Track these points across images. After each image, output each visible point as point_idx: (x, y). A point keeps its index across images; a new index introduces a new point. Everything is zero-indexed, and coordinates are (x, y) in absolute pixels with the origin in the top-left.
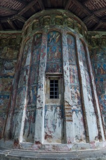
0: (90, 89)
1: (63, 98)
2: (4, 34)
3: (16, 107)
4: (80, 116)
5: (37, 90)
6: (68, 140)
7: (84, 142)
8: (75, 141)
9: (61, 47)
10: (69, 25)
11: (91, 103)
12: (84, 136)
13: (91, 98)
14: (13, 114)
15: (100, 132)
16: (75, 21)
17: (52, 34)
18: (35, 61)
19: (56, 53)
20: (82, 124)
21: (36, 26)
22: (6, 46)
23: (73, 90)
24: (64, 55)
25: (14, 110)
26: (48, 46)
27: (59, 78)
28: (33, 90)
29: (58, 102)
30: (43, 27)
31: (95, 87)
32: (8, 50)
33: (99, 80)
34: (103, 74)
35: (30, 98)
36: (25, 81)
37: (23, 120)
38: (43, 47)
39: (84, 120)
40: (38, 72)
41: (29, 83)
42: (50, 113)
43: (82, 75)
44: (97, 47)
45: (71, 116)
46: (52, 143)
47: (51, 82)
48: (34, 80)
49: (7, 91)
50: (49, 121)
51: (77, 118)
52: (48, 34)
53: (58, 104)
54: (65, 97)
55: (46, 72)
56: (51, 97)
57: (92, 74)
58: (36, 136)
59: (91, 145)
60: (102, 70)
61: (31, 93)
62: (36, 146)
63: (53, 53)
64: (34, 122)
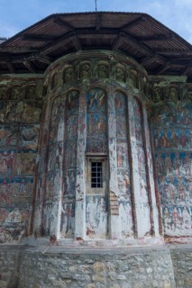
0: (144, 172)
1: (108, 187)
2: (16, 78)
3: (47, 196)
4: (129, 208)
5: (75, 176)
6: (113, 235)
7: (131, 238)
8: (121, 237)
9: (106, 114)
10: (118, 74)
11: (144, 191)
12: (132, 232)
13: (144, 184)
14: (44, 205)
15: (152, 227)
16: (128, 67)
17: (93, 92)
18: (70, 135)
19: (99, 125)
20: (130, 217)
21: (68, 75)
22: (21, 100)
23: (121, 176)
24: (110, 127)
25: (44, 201)
26: (88, 113)
27: (103, 160)
28: (69, 175)
29: (101, 192)
30: (81, 81)
31: (151, 170)
32: (24, 107)
33: (160, 155)
34: (167, 147)
35: (66, 186)
36: (58, 163)
37: (60, 213)
38: (80, 115)
39: (133, 214)
40: (76, 152)
41: (64, 167)
42: (92, 206)
43: (133, 155)
44: (161, 103)
45: (117, 209)
46: (96, 239)
47: (93, 164)
48: (71, 162)
49: (30, 172)
50: (91, 215)
51: (124, 211)
52: (88, 93)
53: (102, 194)
54: (111, 186)
55: (86, 152)
56: (93, 186)
57: (148, 151)
58: (76, 232)
59: (140, 241)
60: (165, 141)
61: (68, 180)
62: (77, 242)
63: (95, 123)
64: (74, 215)
